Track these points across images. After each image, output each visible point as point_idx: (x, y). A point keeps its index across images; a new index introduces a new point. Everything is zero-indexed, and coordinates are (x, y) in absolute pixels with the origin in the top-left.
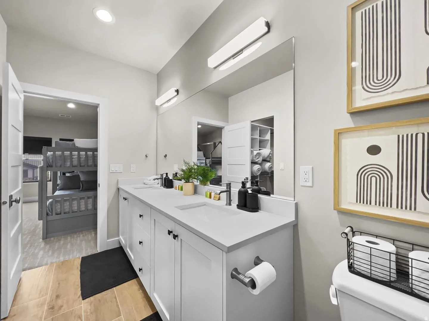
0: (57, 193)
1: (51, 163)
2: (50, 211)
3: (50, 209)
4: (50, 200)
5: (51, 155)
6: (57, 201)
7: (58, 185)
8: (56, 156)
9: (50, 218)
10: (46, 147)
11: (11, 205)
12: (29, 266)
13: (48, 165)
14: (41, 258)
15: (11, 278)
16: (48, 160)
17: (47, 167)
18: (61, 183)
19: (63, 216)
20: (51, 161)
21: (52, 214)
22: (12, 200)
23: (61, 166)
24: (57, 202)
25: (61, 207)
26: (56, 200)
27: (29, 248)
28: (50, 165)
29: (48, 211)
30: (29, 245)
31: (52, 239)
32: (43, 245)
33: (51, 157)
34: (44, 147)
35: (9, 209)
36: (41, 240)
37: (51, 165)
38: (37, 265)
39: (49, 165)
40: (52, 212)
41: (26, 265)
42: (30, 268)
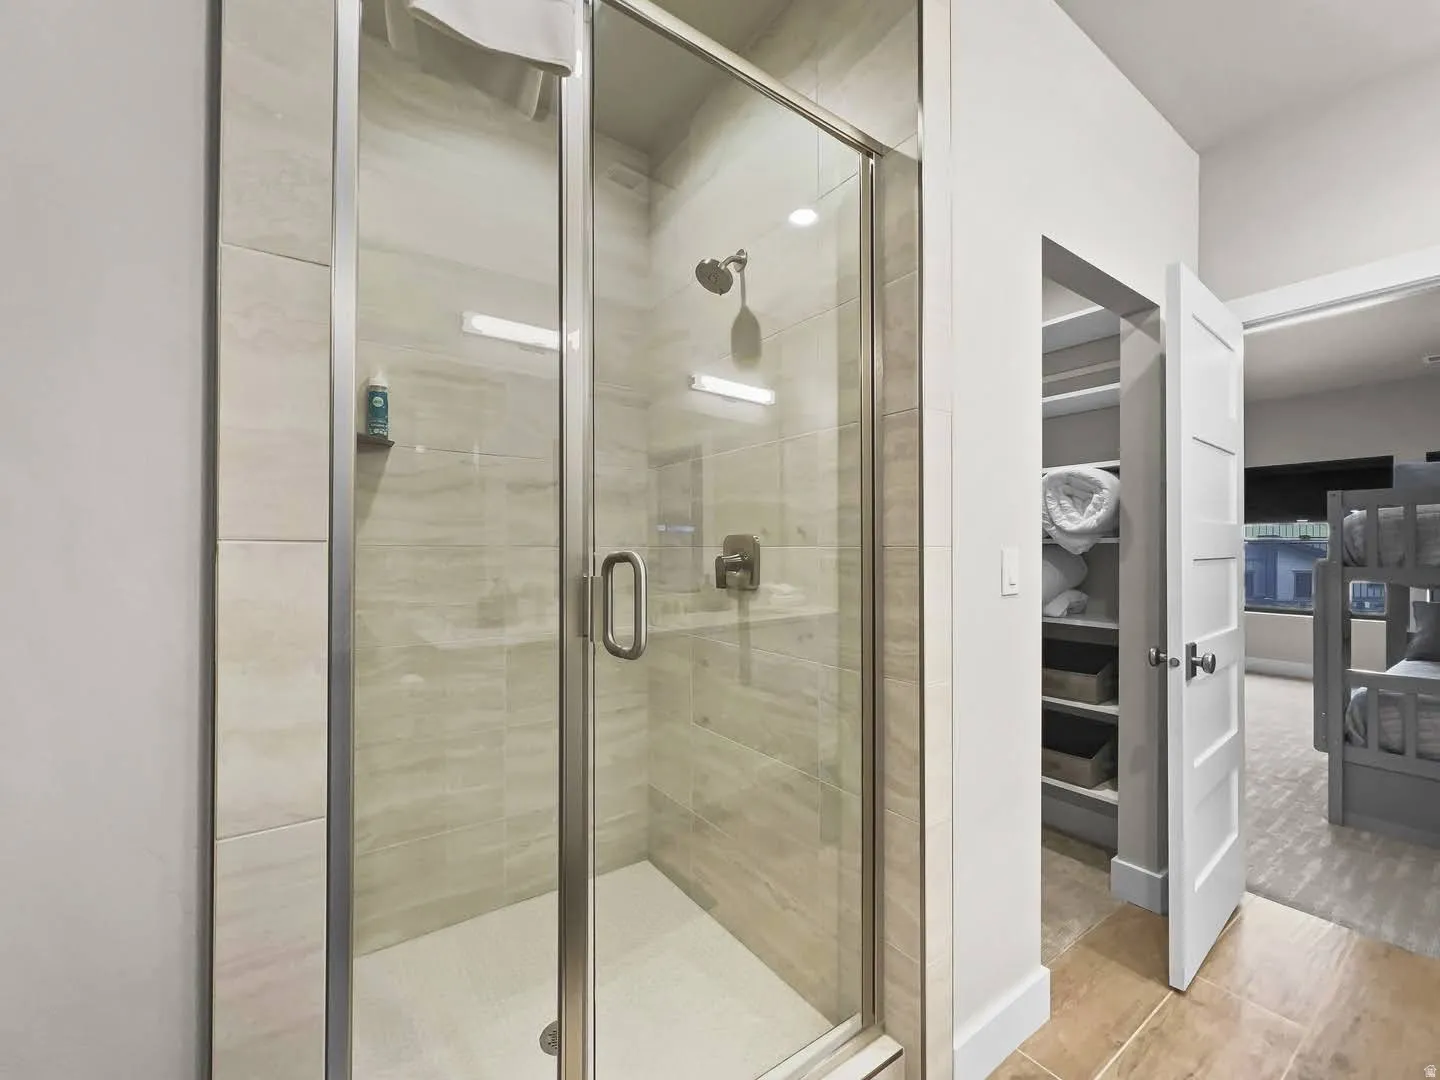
0: (1403, 669)
1: (1361, 549)
2: (1356, 727)
3: (1359, 721)
4: (1363, 689)
5: (1361, 522)
6: (1389, 698)
7: (1410, 636)
8: (1378, 525)
9: (1355, 754)
10: (1338, 493)
11: (1192, 673)
12: (1269, 885)
13: (1346, 556)
14: (1311, 882)
15: (1196, 889)
16: (1347, 539)
17: (1345, 564)
18: (1421, 633)
19: (1408, 763)
20: (1359, 542)
21: (1366, 741)
22: (1194, 659)
23: (1401, 563)
24: (1385, 701)
25: (1404, 726)
26: (1384, 694)
27: (1281, 830)
28: (1355, 557)
29: (1351, 728)
30: (1282, 820)
31: (1366, 836)
32: (1325, 842)
33: (1359, 528)
34: (1329, 493)
35: (1188, 685)
36: (1324, 821)
37: (1359, 558)
38: (1292, 896)
39: (1351, 557)
40: (1365, 735)
41: (1261, 879)
42: (1268, 896)
